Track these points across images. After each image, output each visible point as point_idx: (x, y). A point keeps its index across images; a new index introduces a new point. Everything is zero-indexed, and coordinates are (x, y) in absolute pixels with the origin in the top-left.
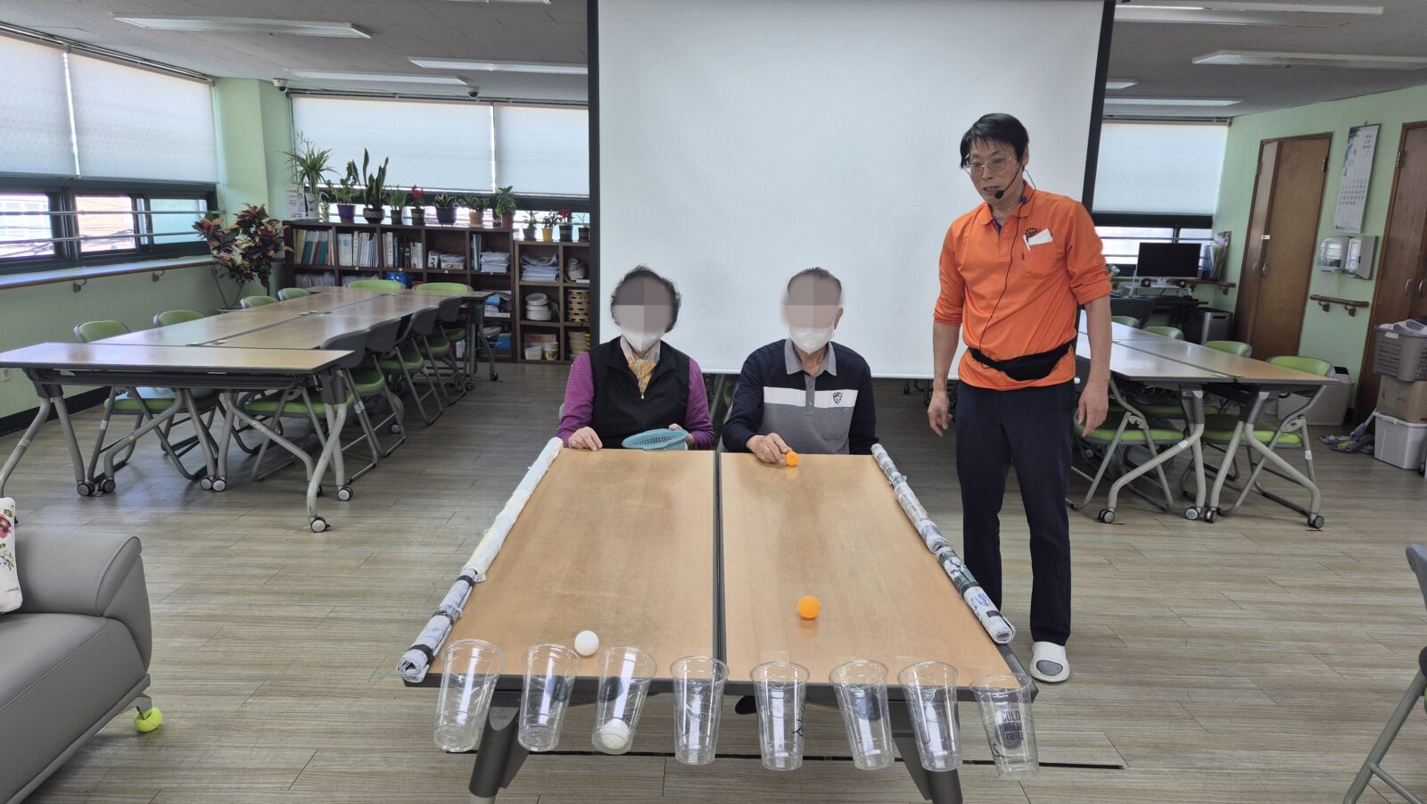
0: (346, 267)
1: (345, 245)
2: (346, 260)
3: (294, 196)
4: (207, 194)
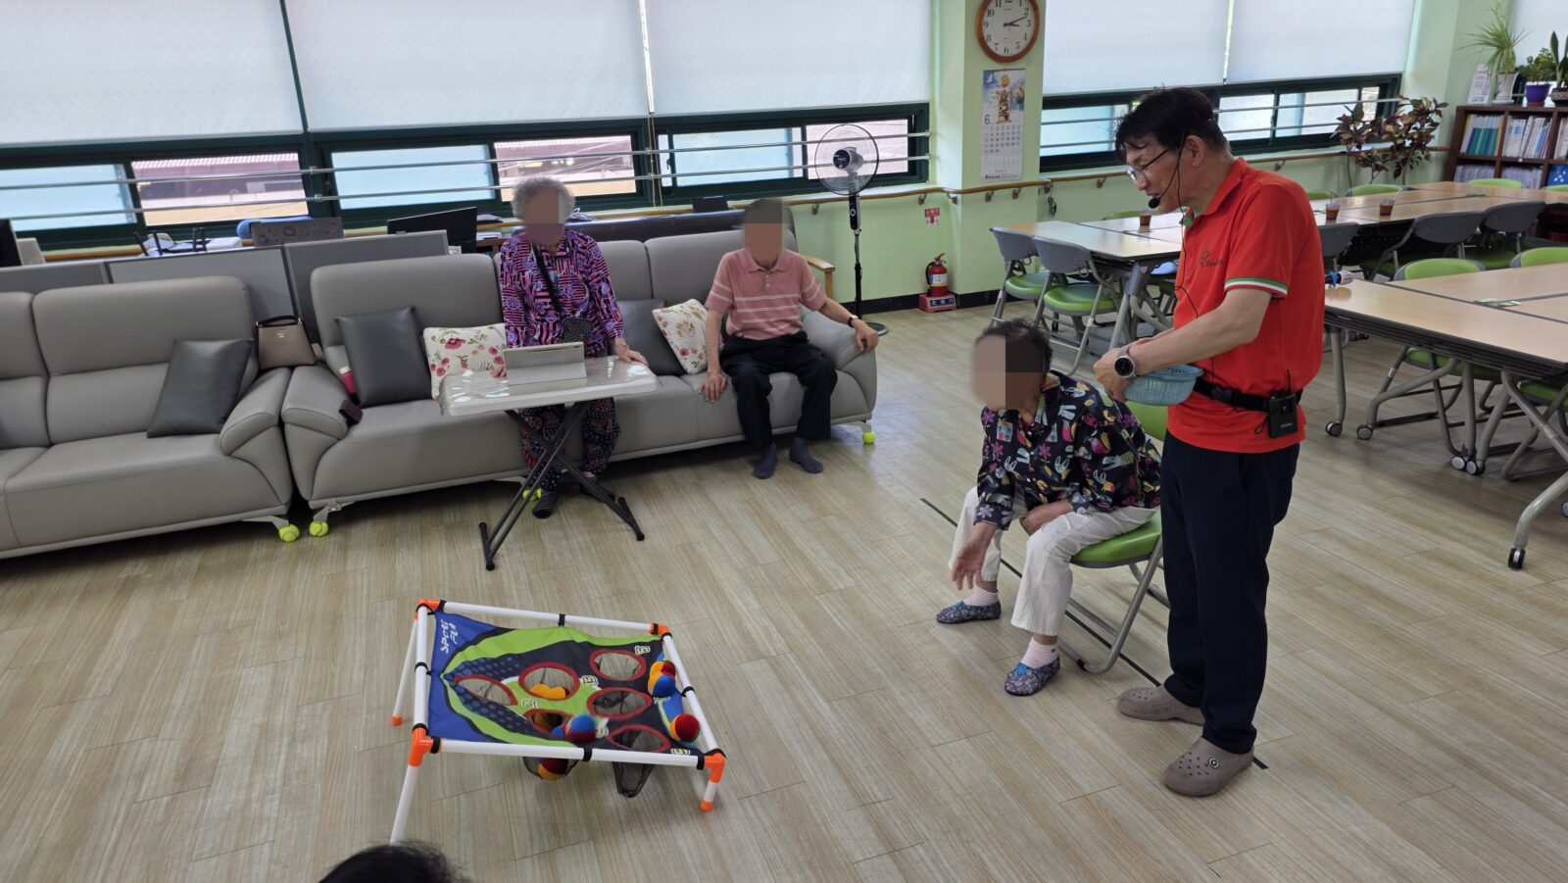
0: (1511, 158)
1: (1516, 132)
2: (1512, 150)
3: (1483, 78)
4: (1389, 84)
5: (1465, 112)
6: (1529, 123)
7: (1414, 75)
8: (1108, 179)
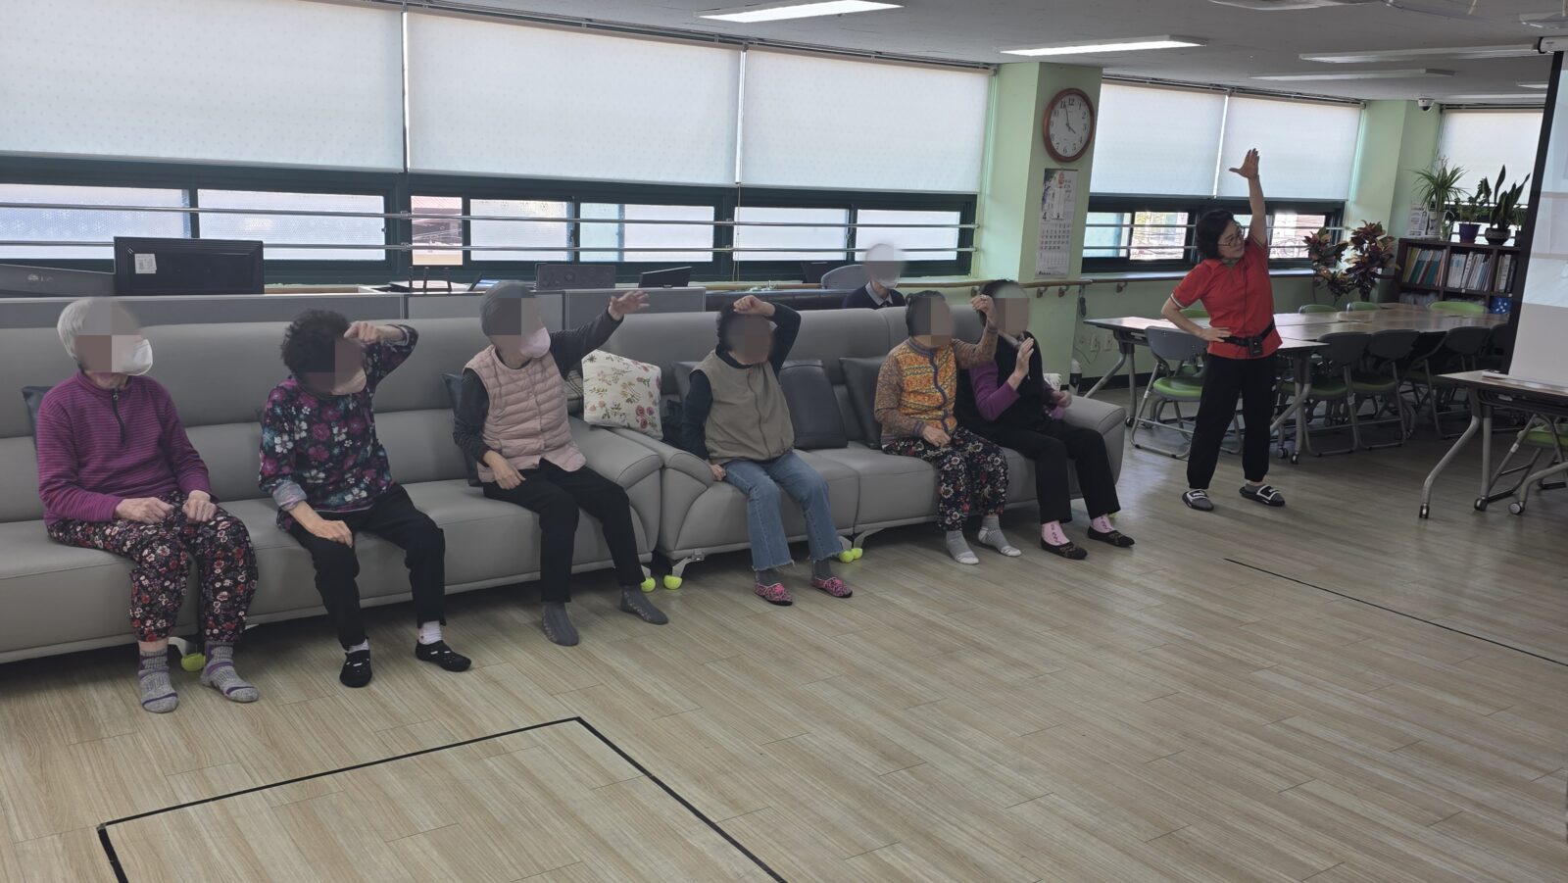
0: (1453, 288)
1: (1458, 265)
3: (1418, 214)
4: (1333, 211)
5: (1407, 245)
6: (1469, 258)
7: (1357, 203)
8: (1129, 283)
